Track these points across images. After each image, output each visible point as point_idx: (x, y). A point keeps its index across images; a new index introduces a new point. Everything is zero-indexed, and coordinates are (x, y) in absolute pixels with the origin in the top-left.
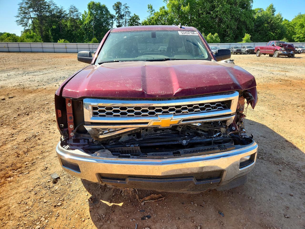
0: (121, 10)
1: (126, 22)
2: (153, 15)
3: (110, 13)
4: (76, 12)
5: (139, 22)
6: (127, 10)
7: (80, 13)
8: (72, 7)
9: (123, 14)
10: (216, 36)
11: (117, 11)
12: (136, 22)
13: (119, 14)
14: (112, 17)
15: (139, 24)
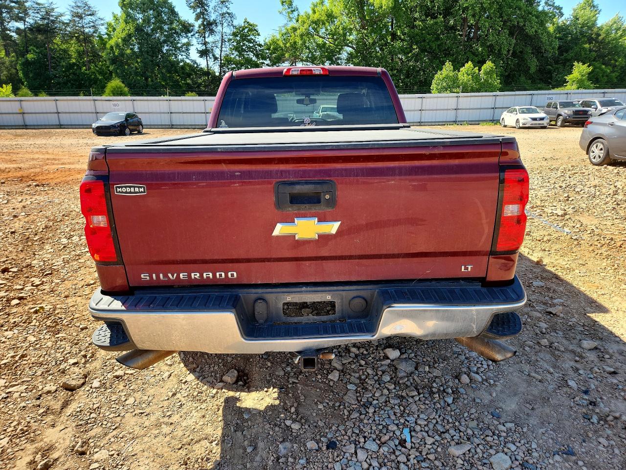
0: (210, 9)
1: (223, 41)
2: (294, 21)
3: (182, 19)
4: (90, 17)
5: (257, 40)
6: (225, 10)
7: (102, 19)
8: (79, 5)
9: (215, 21)
10: (490, 70)
11: (198, 10)
12: (249, 41)
13: (204, 19)
14: (187, 28)
15: (257, 45)
